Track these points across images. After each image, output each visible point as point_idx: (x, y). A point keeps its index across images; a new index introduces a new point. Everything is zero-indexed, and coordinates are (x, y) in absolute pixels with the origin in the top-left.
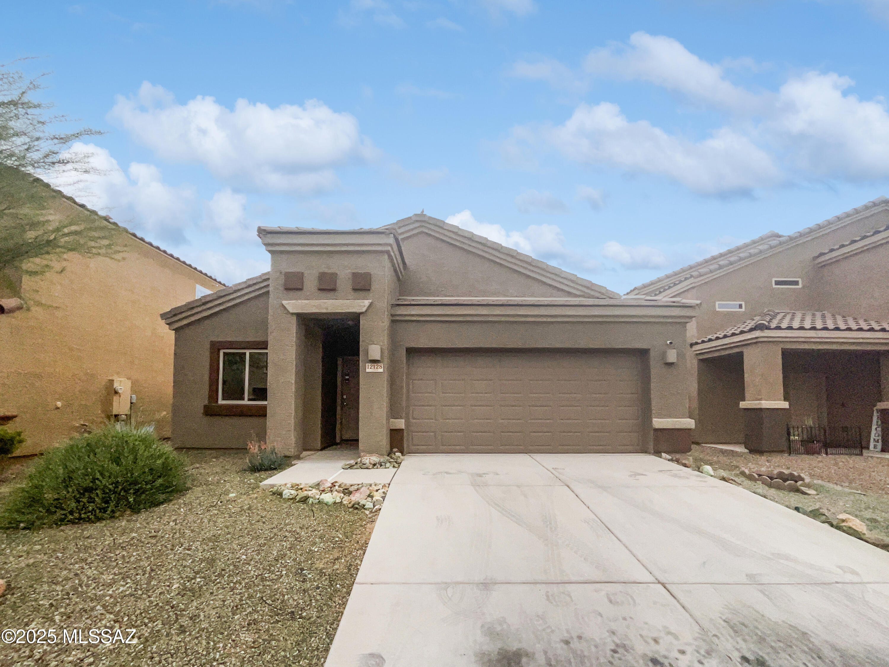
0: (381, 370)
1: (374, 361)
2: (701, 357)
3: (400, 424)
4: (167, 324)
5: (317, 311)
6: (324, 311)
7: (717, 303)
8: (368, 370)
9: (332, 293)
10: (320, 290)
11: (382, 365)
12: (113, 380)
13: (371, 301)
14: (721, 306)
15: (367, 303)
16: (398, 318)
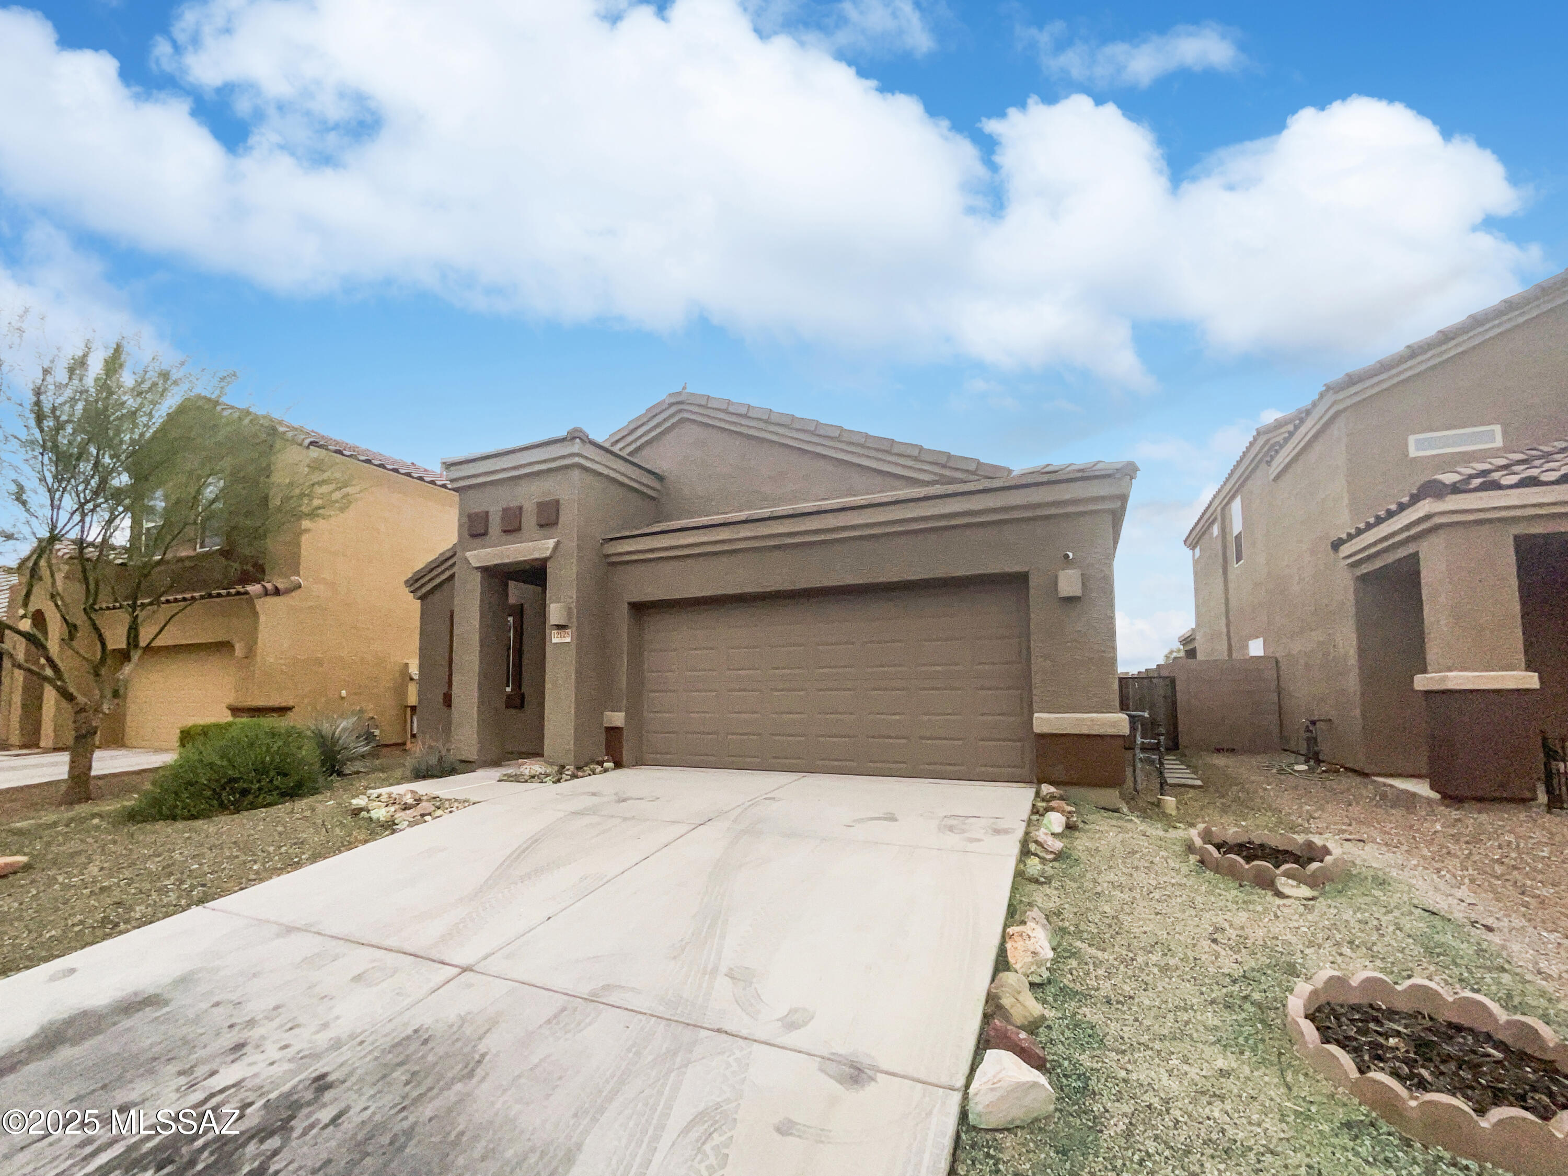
0: (568, 640)
1: (560, 627)
2: (1365, 569)
3: (617, 719)
4: (412, 592)
5: (499, 562)
6: (506, 561)
7: (1412, 439)
8: (554, 640)
9: (516, 535)
10: (505, 532)
11: (569, 631)
12: (407, 664)
13: (555, 540)
14: (1419, 445)
15: (551, 543)
16: (614, 559)
